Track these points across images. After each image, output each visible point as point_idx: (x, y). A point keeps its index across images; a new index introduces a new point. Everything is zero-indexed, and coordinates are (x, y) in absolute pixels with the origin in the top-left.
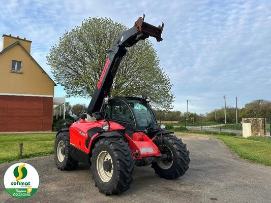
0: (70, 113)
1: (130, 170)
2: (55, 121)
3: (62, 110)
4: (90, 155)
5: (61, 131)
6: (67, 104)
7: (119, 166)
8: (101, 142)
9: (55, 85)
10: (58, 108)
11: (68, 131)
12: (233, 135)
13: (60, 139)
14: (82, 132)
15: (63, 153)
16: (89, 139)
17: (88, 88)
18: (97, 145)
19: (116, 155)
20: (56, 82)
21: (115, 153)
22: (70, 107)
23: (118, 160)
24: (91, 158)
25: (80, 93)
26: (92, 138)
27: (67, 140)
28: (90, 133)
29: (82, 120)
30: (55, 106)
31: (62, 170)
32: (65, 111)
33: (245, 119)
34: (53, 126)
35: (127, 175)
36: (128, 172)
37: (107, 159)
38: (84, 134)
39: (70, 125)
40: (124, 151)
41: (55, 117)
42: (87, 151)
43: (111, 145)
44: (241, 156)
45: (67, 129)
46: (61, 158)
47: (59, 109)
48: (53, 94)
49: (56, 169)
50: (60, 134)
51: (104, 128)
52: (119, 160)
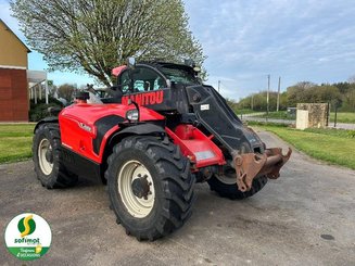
0: (56, 96)
1: (187, 197)
2: (33, 107)
3: (44, 92)
4: (104, 166)
5: (43, 122)
6: (50, 83)
7: (167, 191)
8: (128, 143)
9: (29, 51)
10: (36, 88)
11: (56, 121)
12: (284, 126)
13: (42, 135)
14: (85, 123)
15: (50, 159)
16: (99, 136)
17: (81, 58)
18: (118, 149)
19: (162, 171)
20: (29, 47)
21: (158, 165)
22: (55, 87)
23: (165, 180)
24: (107, 173)
25: (69, 65)
26: (106, 136)
27: (55, 138)
28: (100, 127)
29: (80, 103)
30: (31, 85)
31: (49, 188)
32: (48, 93)
33: (302, 105)
34: (30, 114)
35: (183, 207)
36: (184, 200)
37: (139, 175)
38: (88, 129)
39: (59, 111)
40: (174, 162)
41: (32, 101)
42: (97, 158)
43: (150, 150)
44: (312, 156)
45: (55, 118)
46: (47, 168)
47: (38, 90)
48: (27, 66)
49: (37, 186)
50: (41, 127)
51: (129, 117)
52: (169, 179)
